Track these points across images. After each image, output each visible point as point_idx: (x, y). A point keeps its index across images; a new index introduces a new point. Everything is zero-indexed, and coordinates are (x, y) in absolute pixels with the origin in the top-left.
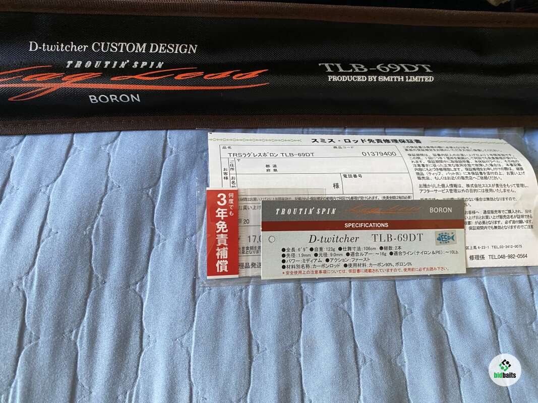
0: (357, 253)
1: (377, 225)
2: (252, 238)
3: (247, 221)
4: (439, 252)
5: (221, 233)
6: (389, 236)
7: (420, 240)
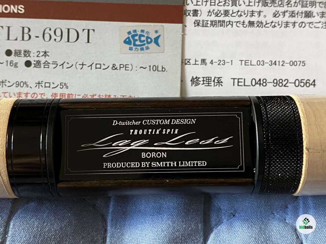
4: (126, 67)
6: (26, 30)
7: (88, 42)
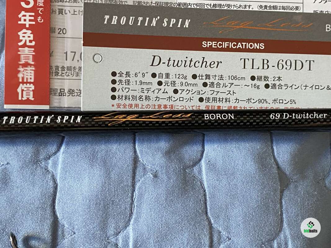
0: (218, 84)
1: (248, 46)
2: (70, 56)
3: (63, 30)
5: (25, 45)
6: (266, 62)
7: (310, 70)
